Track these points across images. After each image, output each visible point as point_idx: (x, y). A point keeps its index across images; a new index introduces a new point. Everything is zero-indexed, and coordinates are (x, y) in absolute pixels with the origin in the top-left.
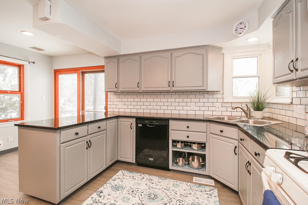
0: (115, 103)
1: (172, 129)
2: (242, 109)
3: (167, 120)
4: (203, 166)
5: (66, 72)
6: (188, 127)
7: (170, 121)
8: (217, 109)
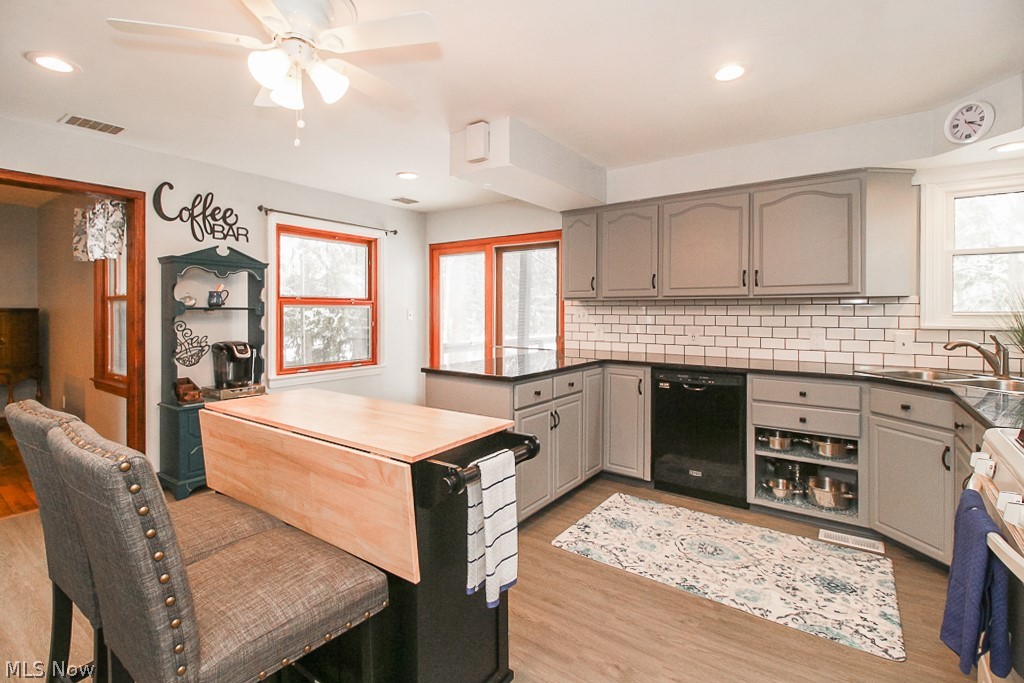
0: (584, 328)
1: (755, 397)
2: (978, 348)
3: (742, 374)
4: (851, 504)
5: (458, 250)
6: (803, 394)
7: (749, 376)
8: (900, 349)
